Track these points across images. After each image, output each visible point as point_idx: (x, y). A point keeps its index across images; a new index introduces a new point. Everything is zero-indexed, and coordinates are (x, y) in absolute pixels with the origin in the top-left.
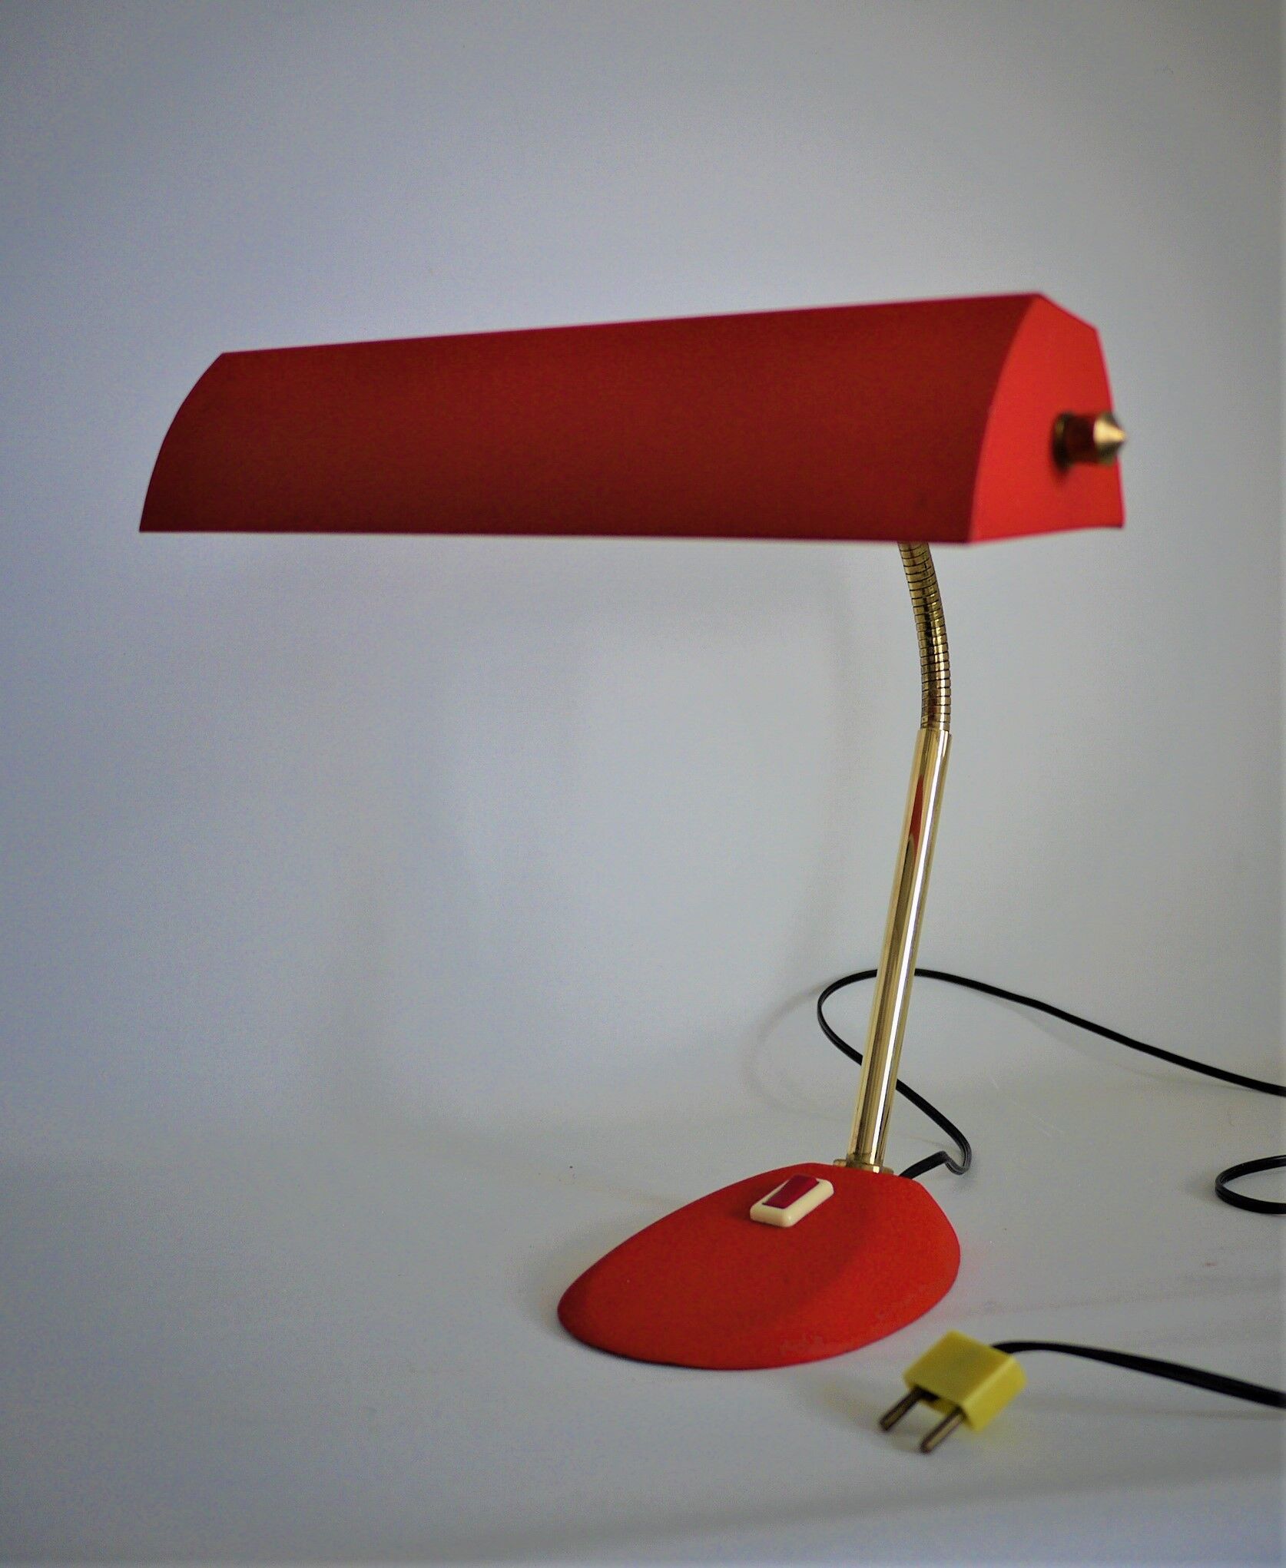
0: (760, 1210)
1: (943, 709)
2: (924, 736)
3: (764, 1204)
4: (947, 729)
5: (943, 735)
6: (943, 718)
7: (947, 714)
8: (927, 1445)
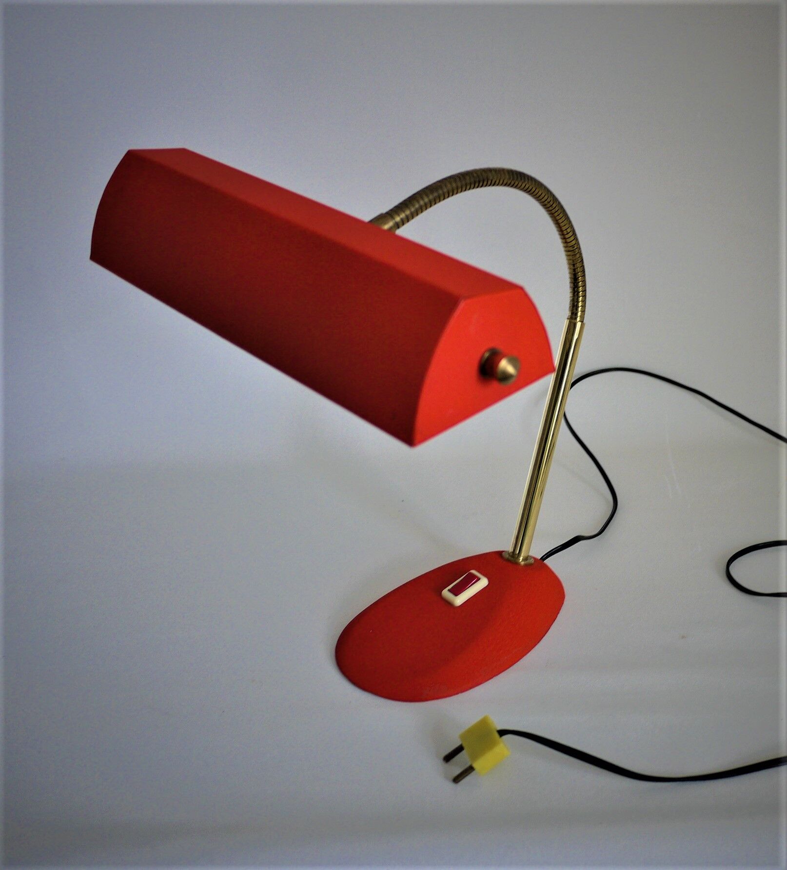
0: (446, 593)
3: (448, 590)
4: (582, 321)
6: (579, 314)
8: (457, 779)
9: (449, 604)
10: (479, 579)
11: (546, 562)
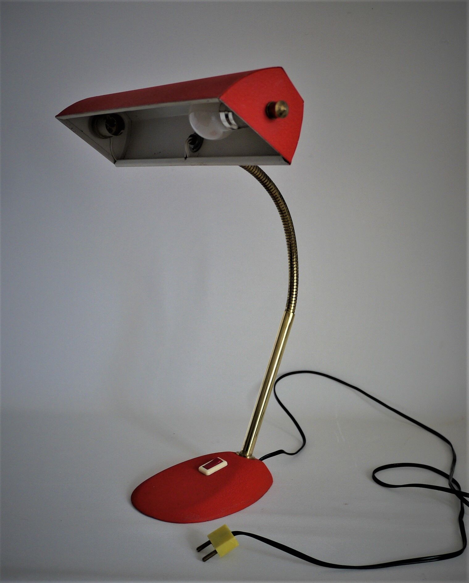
0: (201, 468)
1: (293, 305)
2: (285, 313)
3: (203, 467)
4: (293, 313)
5: (291, 315)
6: (292, 308)
7: (294, 307)
8: (205, 559)
9: (203, 474)
10: (222, 461)
11: (263, 461)
